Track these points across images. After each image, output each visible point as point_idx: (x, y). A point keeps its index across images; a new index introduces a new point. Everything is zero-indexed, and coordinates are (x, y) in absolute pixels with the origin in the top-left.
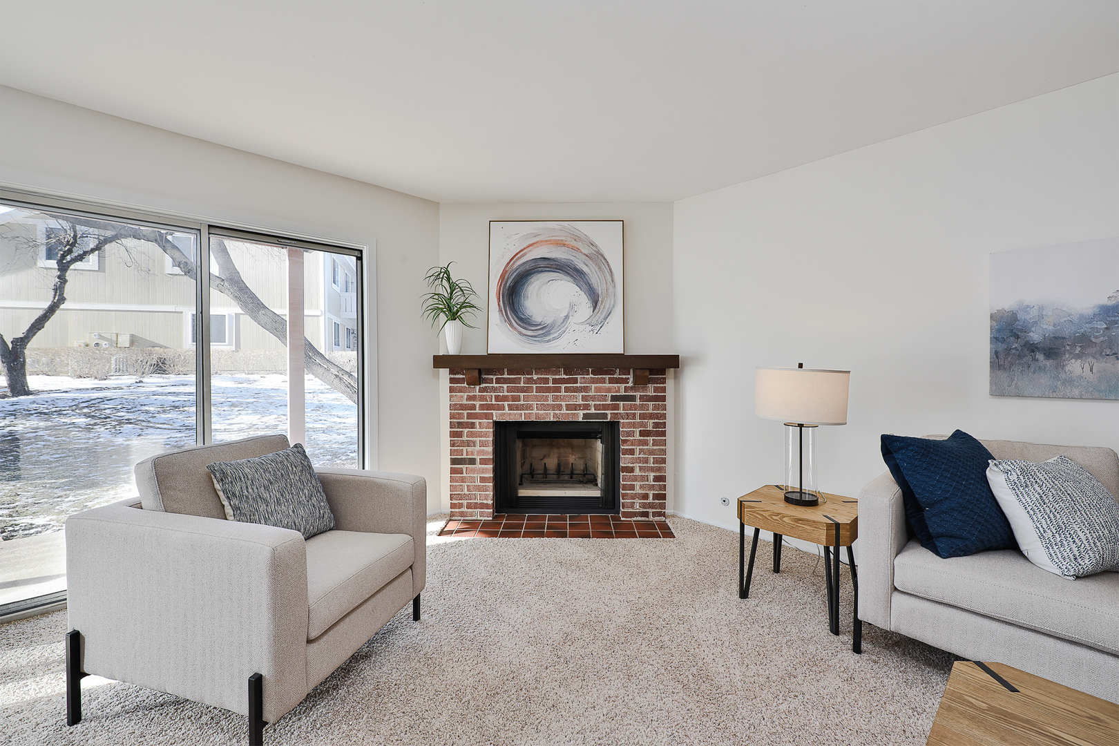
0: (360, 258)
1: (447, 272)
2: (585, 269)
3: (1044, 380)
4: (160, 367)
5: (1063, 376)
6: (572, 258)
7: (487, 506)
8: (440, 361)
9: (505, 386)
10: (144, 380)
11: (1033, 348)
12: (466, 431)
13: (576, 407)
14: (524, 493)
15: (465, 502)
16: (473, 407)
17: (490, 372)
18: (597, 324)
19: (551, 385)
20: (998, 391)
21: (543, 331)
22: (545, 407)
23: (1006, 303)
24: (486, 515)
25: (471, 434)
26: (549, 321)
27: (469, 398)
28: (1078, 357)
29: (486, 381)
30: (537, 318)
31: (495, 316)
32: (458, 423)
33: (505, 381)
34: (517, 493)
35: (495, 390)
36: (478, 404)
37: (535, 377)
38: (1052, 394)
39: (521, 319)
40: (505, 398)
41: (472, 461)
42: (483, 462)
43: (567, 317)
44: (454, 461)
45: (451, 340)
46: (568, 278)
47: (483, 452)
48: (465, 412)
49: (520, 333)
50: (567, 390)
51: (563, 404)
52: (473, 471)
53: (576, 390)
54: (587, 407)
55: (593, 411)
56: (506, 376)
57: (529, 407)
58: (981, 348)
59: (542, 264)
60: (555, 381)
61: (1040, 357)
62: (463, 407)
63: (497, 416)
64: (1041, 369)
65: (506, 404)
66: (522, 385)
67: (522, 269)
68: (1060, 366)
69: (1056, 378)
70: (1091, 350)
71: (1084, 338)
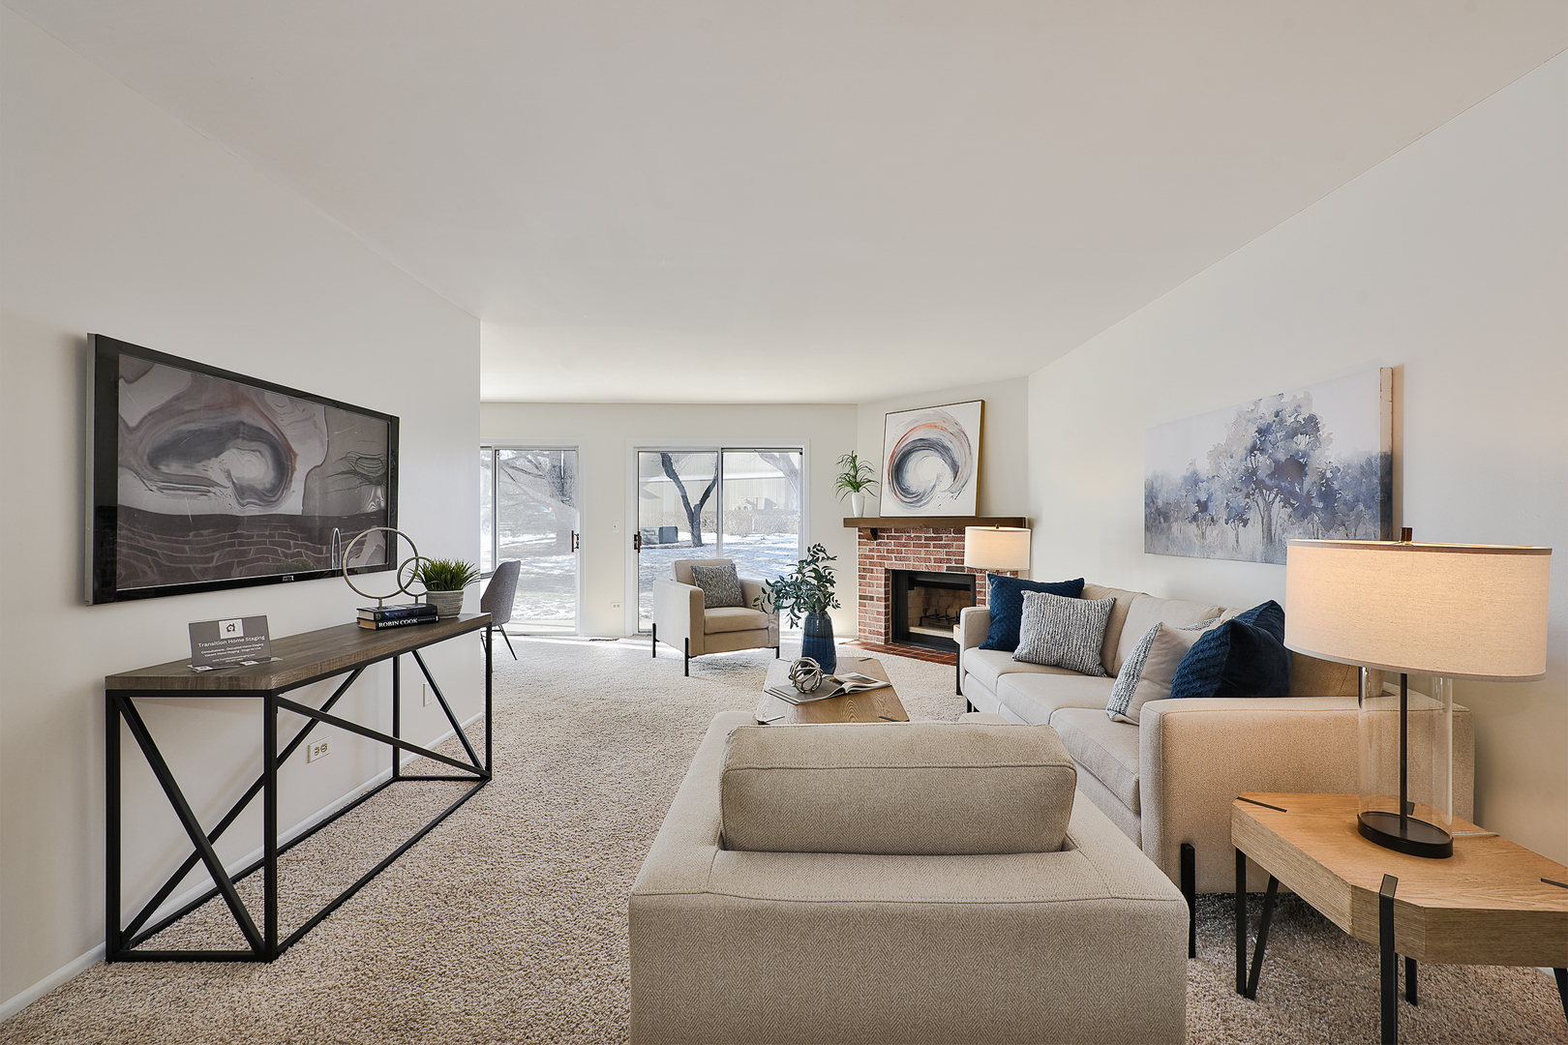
0: (801, 454)
1: (854, 459)
2: (950, 445)
3: (1164, 540)
4: (781, 529)
5: (1170, 536)
6: (941, 437)
7: (879, 633)
8: (848, 522)
9: (893, 542)
10: (767, 537)
11: (1159, 512)
12: (868, 574)
13: (941, 561)
14: (913, 630)
15: (867, 629)
16: (872, 557)
17: (883, 530)
18: (956, 491)
19: (923, 542)
20: (1147, 550)
21: (918, 498)
22: (919, 560)
23: (1150, 474)
24: (880, 640)
25: (871, 578)
26: (921, 490)
27: (870, 550)
28: (1176, 520)
29: (883, 538)
30: (913, 489)
31: (886, 487)
32: (863, 568)
33: (893, 538)
34: (908, 629)
35: (886, 544)
36: (875, 554)
37: (913, 535)
38: (1166, 552)
39: (902, 489)
40: (892, 551)
41: (872, 598)
42: (879, 599)
43: (934, 486)
44: (861, 597)
45: (856, 505)
46: (937, 454)
47: (879, 592)
48: (868, 561)
49: (902, 500)
50: (935, 546)
51: (932, 557)
52: (873, 606)
53: (941, 546)
54: (949, 561)
55: (953, 565)
56: (893, 534)
57: (908, 559)
58: (1141, 514)
59: (919, 444)
60: (926, 539)
61: (1162, 520)
62: (866, 557)
63: (888, 564)
64: (1163, 530)
65: (893, 555)
66: (904, 541)
67: (906, 449)
68: (1170, 528)
69: (1168, 538)
70: (1181, 515)
71: (1178, 504)
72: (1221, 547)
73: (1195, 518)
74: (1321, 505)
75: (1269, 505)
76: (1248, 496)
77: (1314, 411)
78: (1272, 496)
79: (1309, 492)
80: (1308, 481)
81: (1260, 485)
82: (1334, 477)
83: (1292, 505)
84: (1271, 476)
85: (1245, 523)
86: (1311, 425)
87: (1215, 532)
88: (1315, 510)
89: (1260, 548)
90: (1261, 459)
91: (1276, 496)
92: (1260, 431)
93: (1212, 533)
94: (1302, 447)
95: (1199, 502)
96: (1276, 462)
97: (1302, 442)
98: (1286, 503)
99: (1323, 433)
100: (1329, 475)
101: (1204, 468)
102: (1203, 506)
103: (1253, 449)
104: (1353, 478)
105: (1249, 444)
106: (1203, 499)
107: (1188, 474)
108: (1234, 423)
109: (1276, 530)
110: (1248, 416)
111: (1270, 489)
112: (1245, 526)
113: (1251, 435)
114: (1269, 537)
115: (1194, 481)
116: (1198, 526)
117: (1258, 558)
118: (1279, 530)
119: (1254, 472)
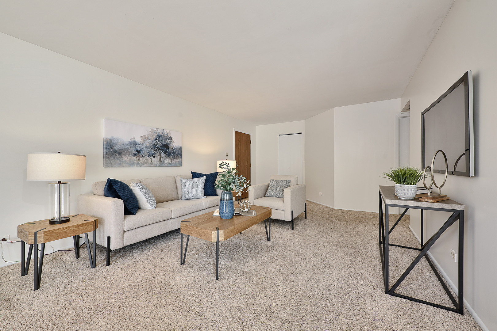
3: (118, 162)
5: (122, 160)
11: (115, 152)
20: (107, 166)
23: (109, 137)
28: (125, 155)
38: (120, 166)
58: (100, 151)
61: (117, 155)
64: (117, 158)
68: (121, 158)
69: (121, 161)
70: (128, 153)
71: (126, 150)
72: (146, 164)
73: (135, 155)
74: (172, 154)
75: (160, 154)
76: (155, 150)
77: (171, 136)
78: (161, 151)
79: (170, 152)
80: (170, 149)
81: (158, 148)
82: (174, 149)
83: (166, 154)
84: (161, 147)
85: (154, 157)
86: (170, 138)
87: (144, 159)
88: (171, 155)
89: (158, 163)
90: (158, 142)
91: (162, 151)
92: (158, 136)
93: (142, 160)
94: (168, 142)
95: (137, 151)
96: (162, 144)
97: (168, 141)
98: (165, 153)
99: (173, 141)
100: (173, 149)
101: (139, 140)
102: (139, 152)
103: (156, 139)
104: (178, 150)
105: (155, 138)
106: (139, 149)
107: (131, 141)
108: (150, 131)
109: (162, 159)
110: (155, 131)
111: (161, 150)
112: (154, 158)
113: (155, 136)
114: (160, 160)
115: (134, 144)
116: (136, 157)
117: (158, 166)
118: (163, 159)
119: (156, 145)
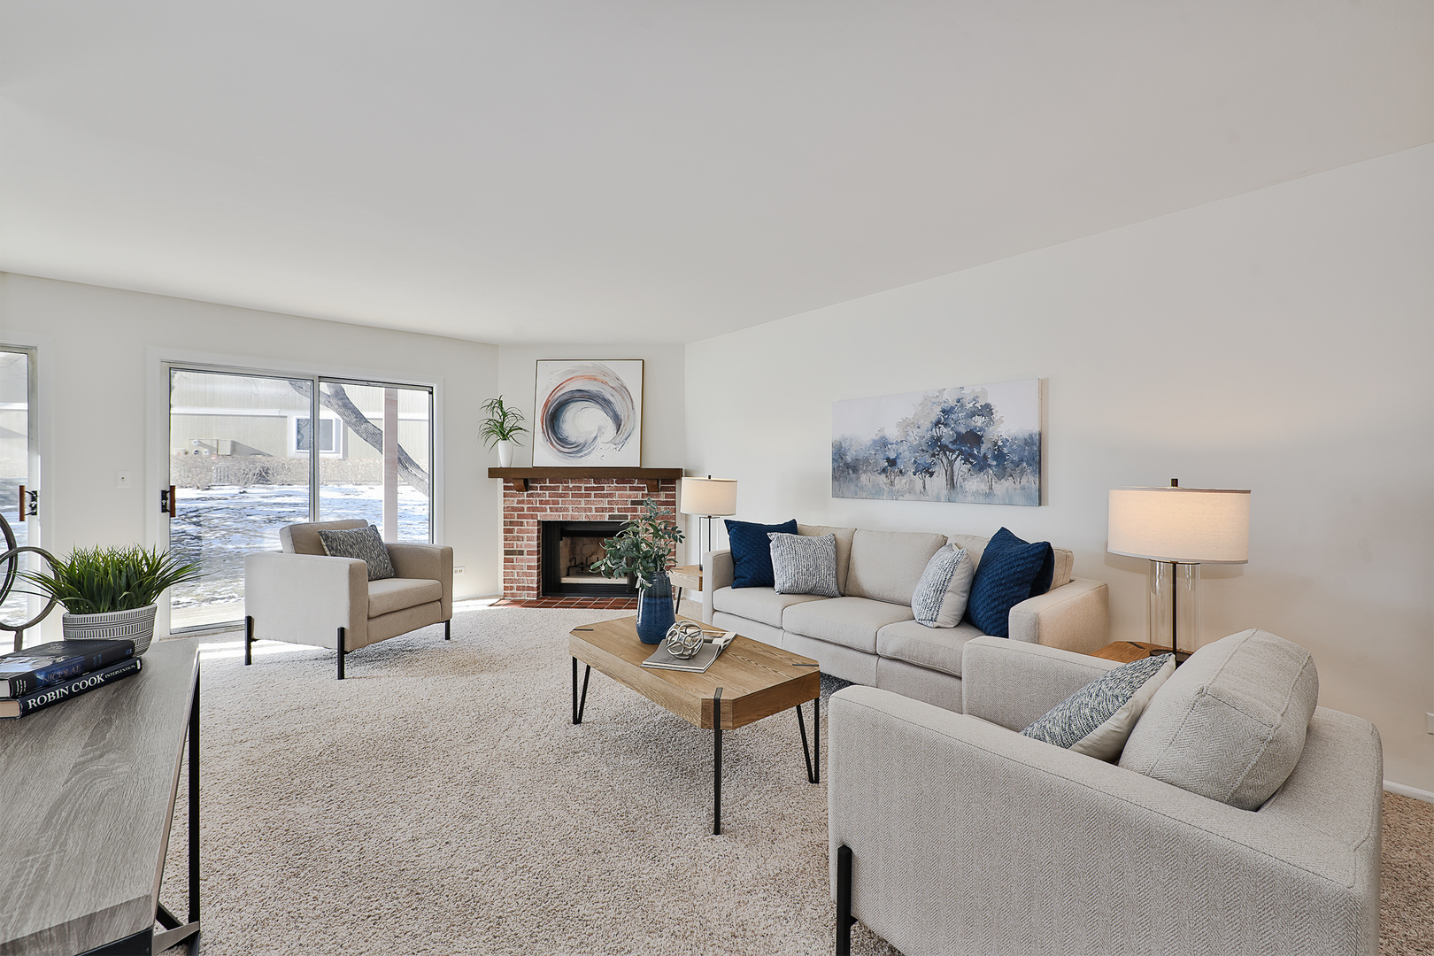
0: (431, 393)
1: (501, 403)
2: (611, 399)
3: (852, 487)
4: (263, 477)
5: (859, 484)
6: (602, 390)
7: (532, 589)
8: (494, 473)
9: (547, 492)
11: (847, 466)
12: (516, 528)
13: (603, 510)
14: (565, 580)
15: (515, 585)
16: (522, 509)
17: (535, 481)
18: (619, 443)
19: (583, 491)
20: (835, 495)
21: (579, 448)
22: (578, 510)
23: (838, 437)
24: (532, 596)
25: (520, 531)
26: (581, 441)
27: (519, 502)
28: (865, 472)
29: (532, 488)
30: (572, 439)
31: (539, 437)
32: (510, 522)
33: (547, 488)
34: (560, 580)
35: (539, 495)
36: (525, 506)
37: (571, 486)
38: (855, 496)
39: (559, 439)
40: (547, 502)
41: (521, 553)
42: (529, 553)
43: (596, 438)
44: (506, 553)
45: (503, 455)
46: (598, 406)
47: (530, 546)
48: (516, 513)
49: (559, 450)
50: (596, 496)
51: (593, 507)
52: (522, 560)
53: (603, 496)
54: (611, 510)
55: (616, 513)
56: (548, 484)
57: (566, 510)
58: (827, 465)
59: (577, 395)
60: (586, 489)
61: (851, 472)
62: (514, 509)
63: (541, 516)
64: (851, 480)
65: (548, 507)
66: (560, 491)
67: (562, 399)
68: (858, 478)
69: (857, 486)
70: (870, 468)
71: (866, 460)
72: (910, 492)
73: (884, 471)
74: (995, 463)
75: (951, 463)
76: (933, 455)
77: (989, 401)
78: (954, 456)
79: (985, 454)
80: (984, 448)
81: (944, 448)
82: (1004, 445)
83: (971, 463)
84: (954, 442)
85: (931, 474)
86: (987, 410)
87: (904, 481)
88: (990, 466)
89: (944, 492)
90: (945, 430)
91: (958, 456)
92: (944, 411)
93: (900, 482)
94: (979, 424)
95: (888, 460)
96: (958, 434)
97: (979, 421)
98: (966, 461)
99: (996, 416)
100: (1000, 443)
101: (893, 434)
102: (892, 463)
103: (937, 423)
104: (1019, 446)
105: (934, 420)
106: (892, 456)
107: (877, 438)
108: (921, 404)
109: (958, 479)
110: (934, 400)
111: (953, 451)
112: (931, 476)
113: (936, 413)
114: (952, 483)
115: (883, 443)
116: (887, 476)
117: (943, 499)
118: (960, 479)
119: (939, 439)
